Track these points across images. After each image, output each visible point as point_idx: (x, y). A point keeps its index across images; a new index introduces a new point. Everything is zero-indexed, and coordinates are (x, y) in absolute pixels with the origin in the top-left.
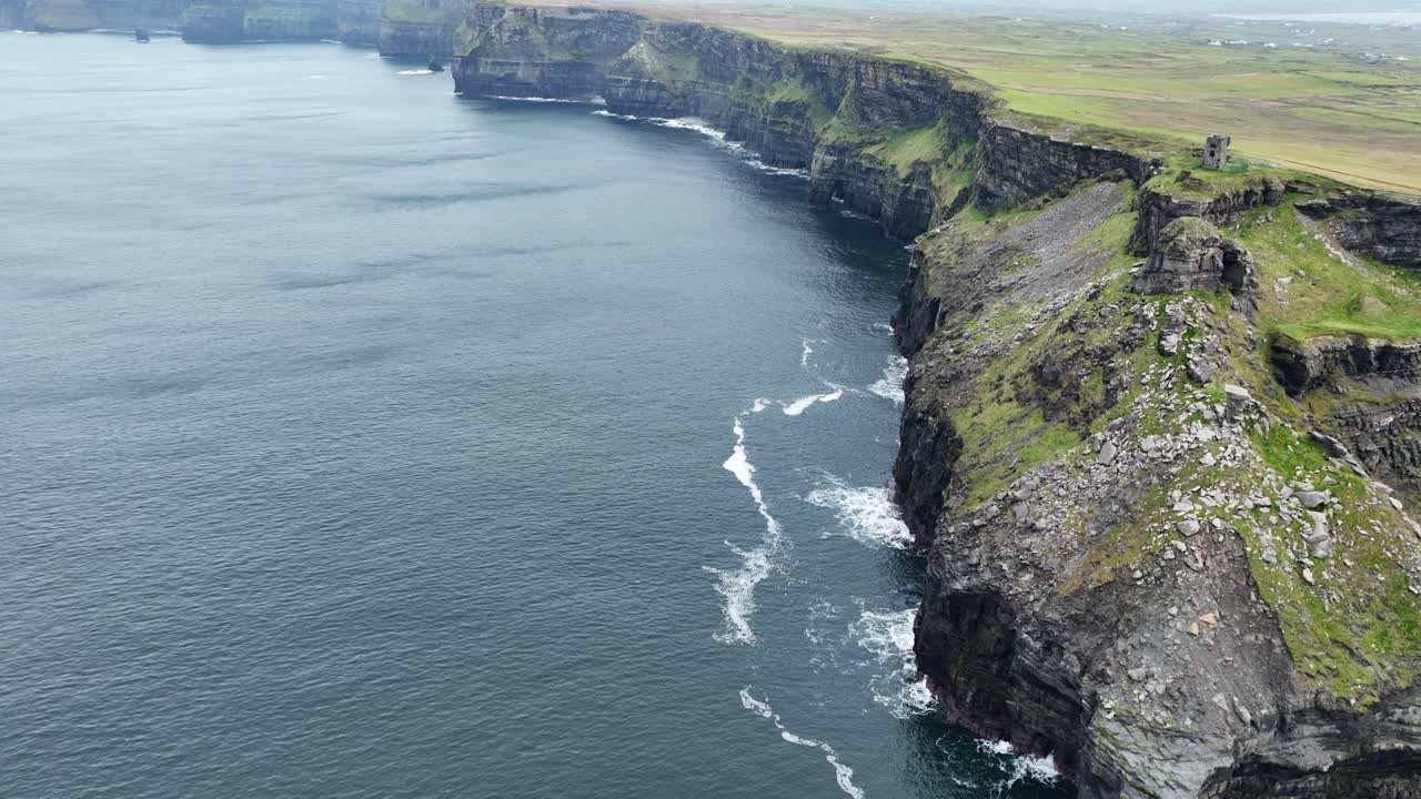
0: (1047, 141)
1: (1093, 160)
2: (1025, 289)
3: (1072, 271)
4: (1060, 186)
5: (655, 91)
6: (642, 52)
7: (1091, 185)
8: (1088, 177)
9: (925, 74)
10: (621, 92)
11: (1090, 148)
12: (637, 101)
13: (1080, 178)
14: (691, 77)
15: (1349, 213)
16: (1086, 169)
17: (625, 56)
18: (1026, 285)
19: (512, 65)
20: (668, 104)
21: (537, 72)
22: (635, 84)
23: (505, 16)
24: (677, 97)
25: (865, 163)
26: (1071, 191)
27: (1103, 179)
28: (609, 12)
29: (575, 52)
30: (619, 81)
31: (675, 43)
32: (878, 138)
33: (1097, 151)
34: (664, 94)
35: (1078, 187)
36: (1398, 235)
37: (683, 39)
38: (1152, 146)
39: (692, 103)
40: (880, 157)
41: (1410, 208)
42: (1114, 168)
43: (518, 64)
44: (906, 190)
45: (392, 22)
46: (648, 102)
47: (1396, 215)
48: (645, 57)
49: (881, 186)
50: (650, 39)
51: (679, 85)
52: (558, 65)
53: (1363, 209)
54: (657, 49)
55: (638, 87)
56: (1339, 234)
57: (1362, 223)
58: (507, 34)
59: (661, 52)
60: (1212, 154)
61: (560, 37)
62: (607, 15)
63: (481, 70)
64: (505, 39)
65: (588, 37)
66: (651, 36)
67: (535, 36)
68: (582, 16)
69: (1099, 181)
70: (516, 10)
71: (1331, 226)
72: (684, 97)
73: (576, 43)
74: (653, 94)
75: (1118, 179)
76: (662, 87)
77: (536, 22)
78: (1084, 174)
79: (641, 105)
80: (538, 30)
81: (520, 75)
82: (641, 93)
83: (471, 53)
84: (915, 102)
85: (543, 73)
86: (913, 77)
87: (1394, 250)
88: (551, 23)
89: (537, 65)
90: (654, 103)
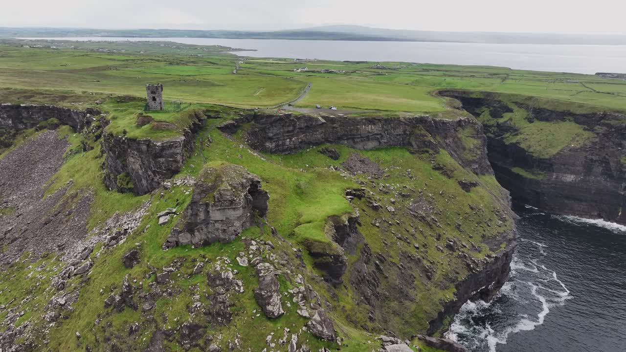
1: (25, 114)
2: (18, 242)
3: (61, 216)
4: (3, 139)
7: (31, 134)
8: (26, 128)
11: (19, 106)
13: (18, 130)
15: (247, 126)
16: (21, 122)
18: (16, 239)
26: (15, 141)
27: (41, 128)
33: (25, 108)
35: (19, 137)
36: (274, 135)
38: (70, 99)
41: (279, 117)
42: (46, 119)
47: (271, 124)
53: (253, 122)
60: (154, 99)
69: (37, 130)
75: (55, 127)
78: (21, 126)
87: (274, 144)
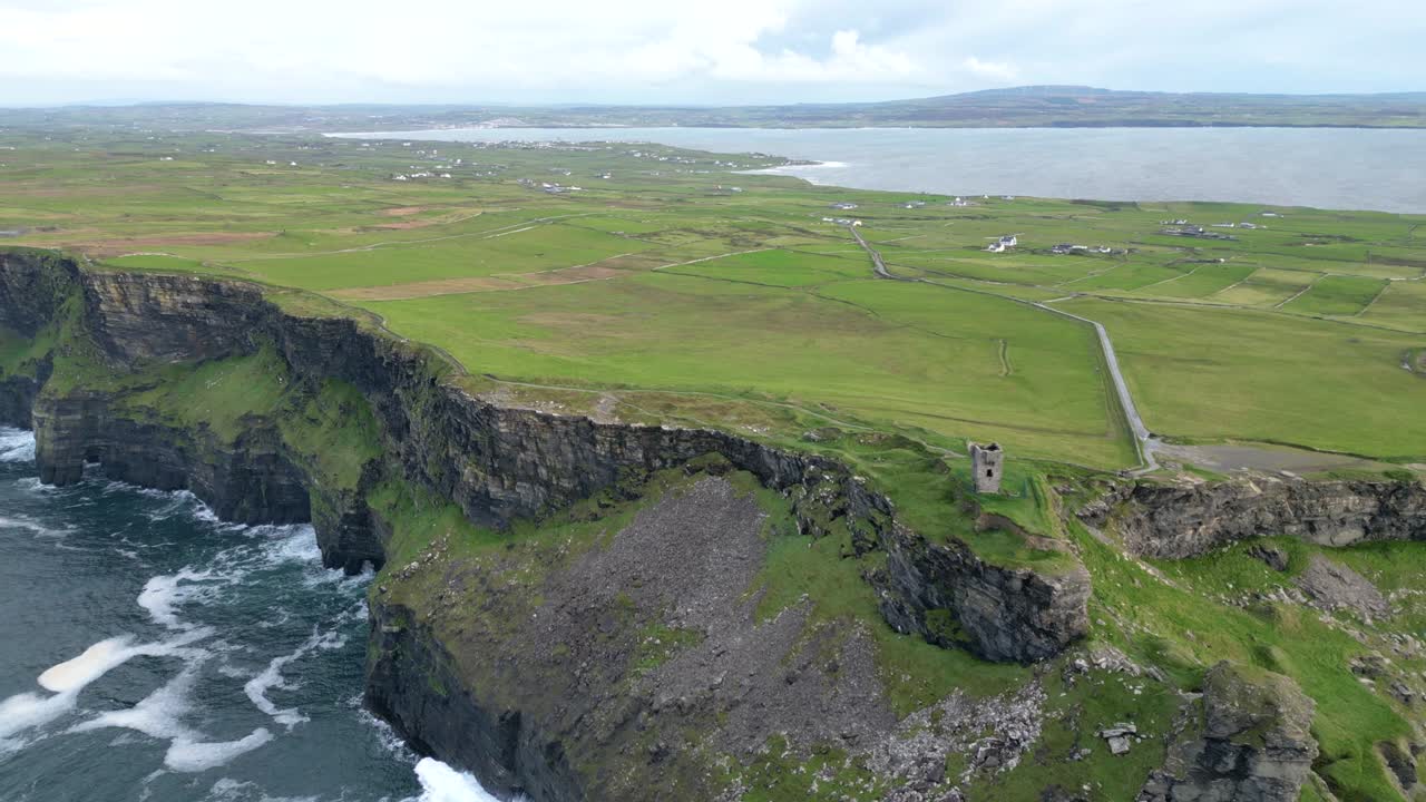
0: (585, 424)
4: (624, 485)
7: (674, 480)
8: (663, 468)
9: (211, 288)
25: (140, 420)
26: (646, 491)
27: (693, 471)
32: (149, 381)
33: (670, 432)
35: (654, 483)
40: (164, 410)
44: (239, 459)
49: (181, 449)
53: (1133, 501)
69: (687, 474)
75: (719, 471)
78: (657, 463)
84: (203, 328)
86: (190, 292)
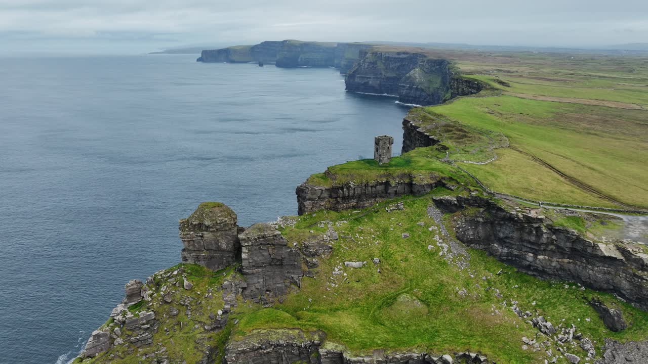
0: (417, 130)
5: (419, 92)
6: (416, 74)
10: (404, 92)
11: (429, 137)
12: (410, 97)
14: (437, 86)
15: (471, 211)
17: (408, 75)
19: (368, 78)
20: (425, 99)
21: (378, 82)
22: (410, 88)
23: (367, 56)
24: (429, 95)
28: (413, 54)
29: (397, 73)
30: (404, 87)
31: (434, 69)
33: (432, 140)
34: (423, 94)
36: (507, 238)
37: (438, 67)
39: (436, 98)
43: (370, 78)
45: (346, 59)
46: (416, 98)
47: (502, 219)
48: (417, 75)
50: (422, 67)
51: (431, 89)
52: (388, 78)
53: (481, 210)
54: (424, 71)
55: (411, 90)
56: (459, 228)
57: (479, 222)
58: (367, 64)
59: (426, 73)
61: (391, 66)
62: (412, 56)
63: (356, 80)
64: (366, 66)
65: (404, 65)
66: (423, 65)
67: (380, 65)
68: (401, 56)
70: (373, 53)
71: (455, 221)
72: (433, 96)
73: (398, 68)
74: (418, 93)
76: (422, 90)
77: (381, 59)
79: (413, 98)
80: (382, 62)
81: (370, 83)
82: (412, 93)
83: (353, 72)
85: (380, 82)
87: (505, 250)
88: (388, 59)
89: (379, 78)
90: (419, 98)
